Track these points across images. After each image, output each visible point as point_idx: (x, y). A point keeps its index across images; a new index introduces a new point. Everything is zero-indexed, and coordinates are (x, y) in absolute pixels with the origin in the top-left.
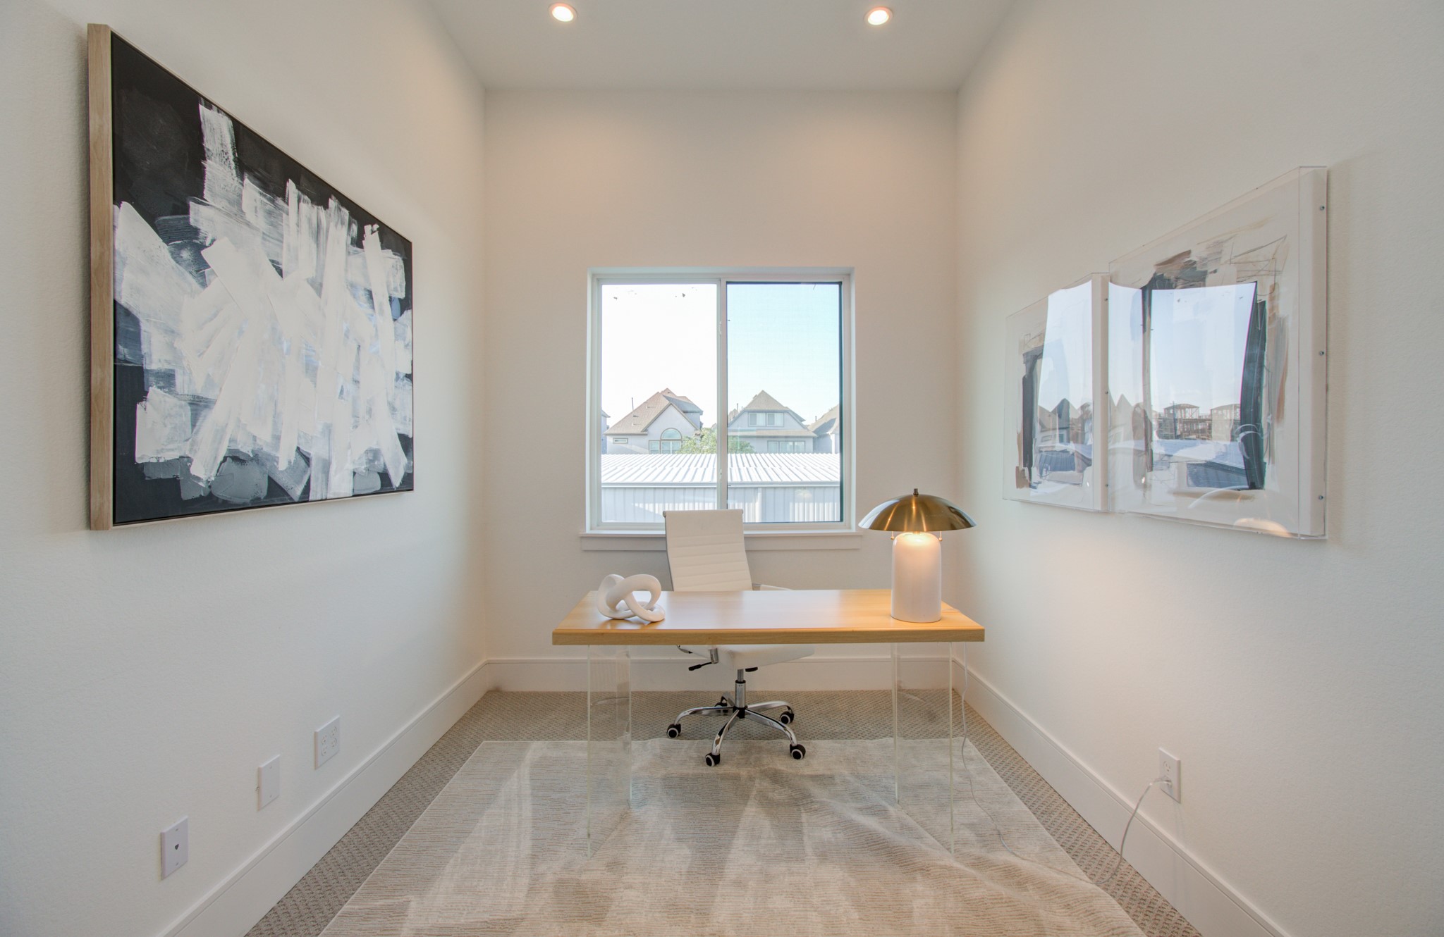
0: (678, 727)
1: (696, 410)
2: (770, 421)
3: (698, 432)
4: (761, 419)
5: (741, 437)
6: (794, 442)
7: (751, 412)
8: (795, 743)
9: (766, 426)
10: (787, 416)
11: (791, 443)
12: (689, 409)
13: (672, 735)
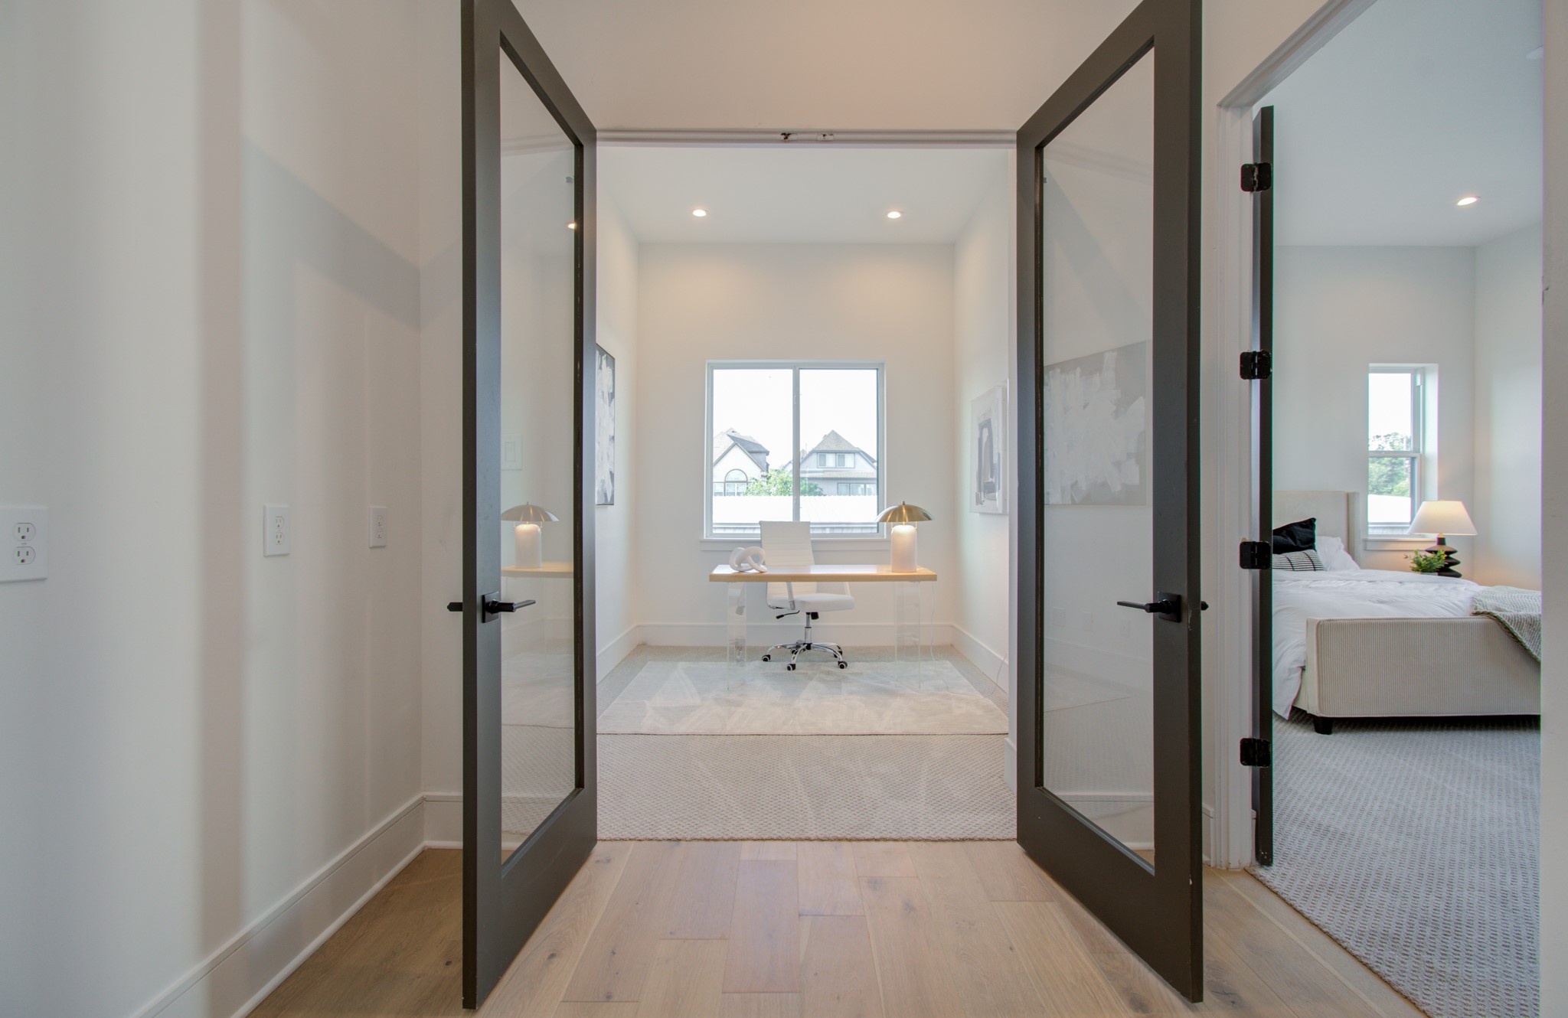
0: (769, 656)
1: (762, 450)
2: (841, 462)
3: (765, 474)
4: (831, 460)
5: (809, 479)
6: (865, 484)
7: (820, 453)
8: (841, 660)
9: (836, 468)
10: (858, 457)
11: (862, 486)
12: (755, 449)
13: (765, 660)
